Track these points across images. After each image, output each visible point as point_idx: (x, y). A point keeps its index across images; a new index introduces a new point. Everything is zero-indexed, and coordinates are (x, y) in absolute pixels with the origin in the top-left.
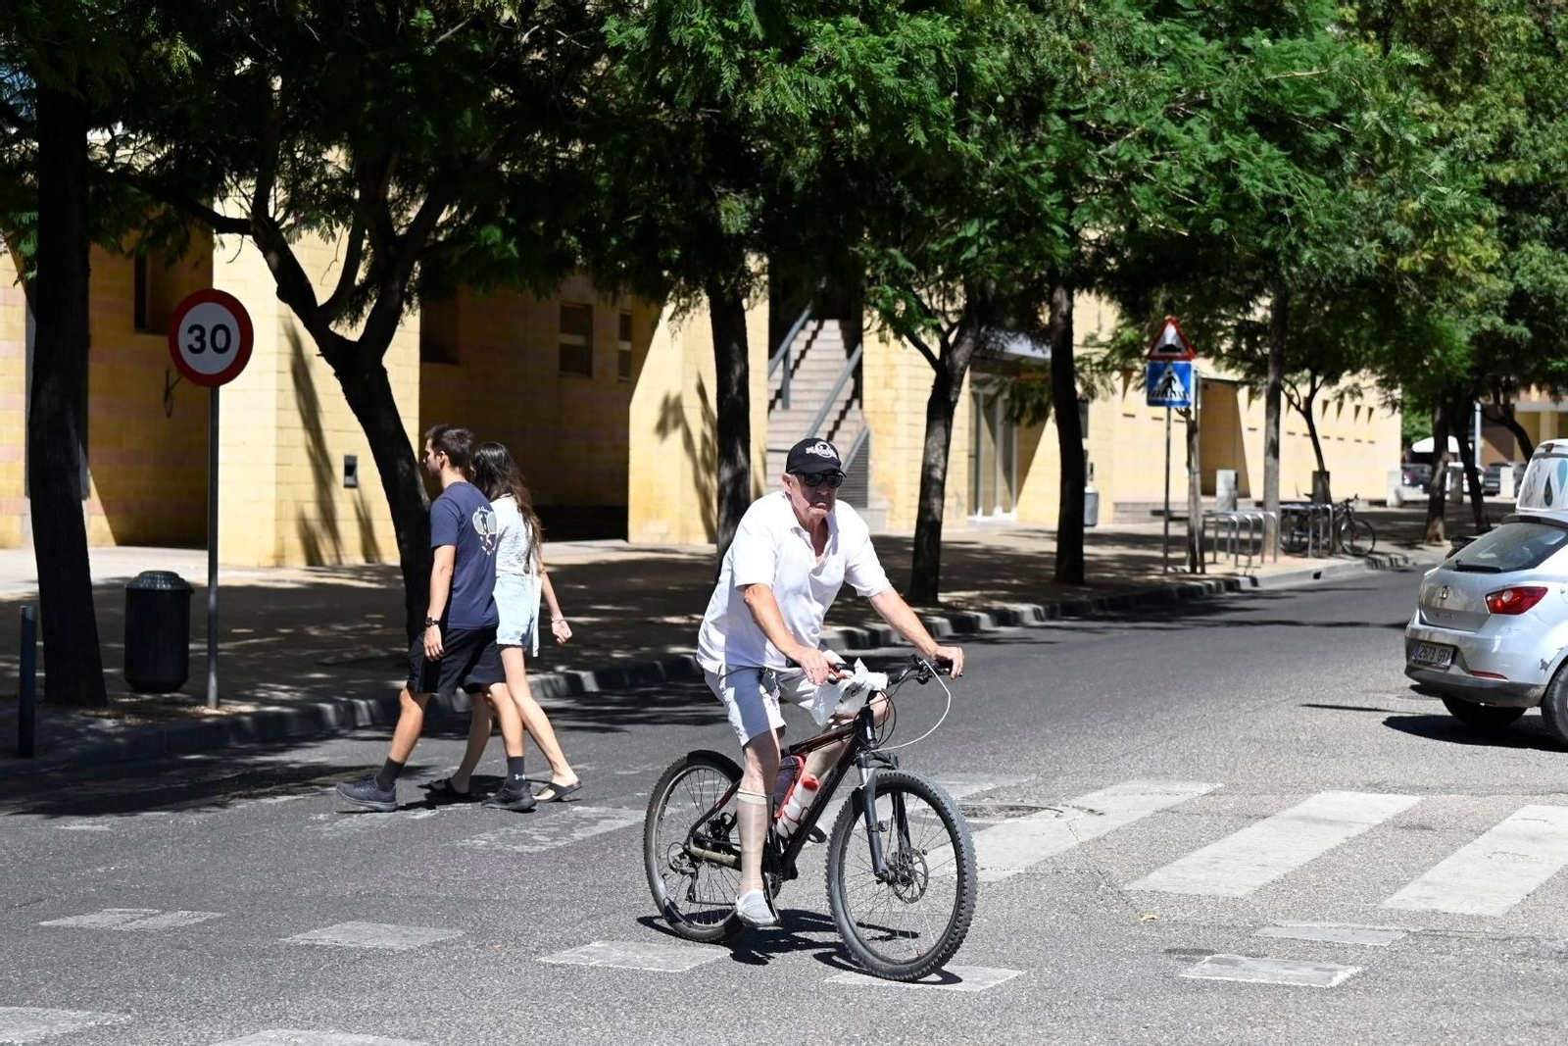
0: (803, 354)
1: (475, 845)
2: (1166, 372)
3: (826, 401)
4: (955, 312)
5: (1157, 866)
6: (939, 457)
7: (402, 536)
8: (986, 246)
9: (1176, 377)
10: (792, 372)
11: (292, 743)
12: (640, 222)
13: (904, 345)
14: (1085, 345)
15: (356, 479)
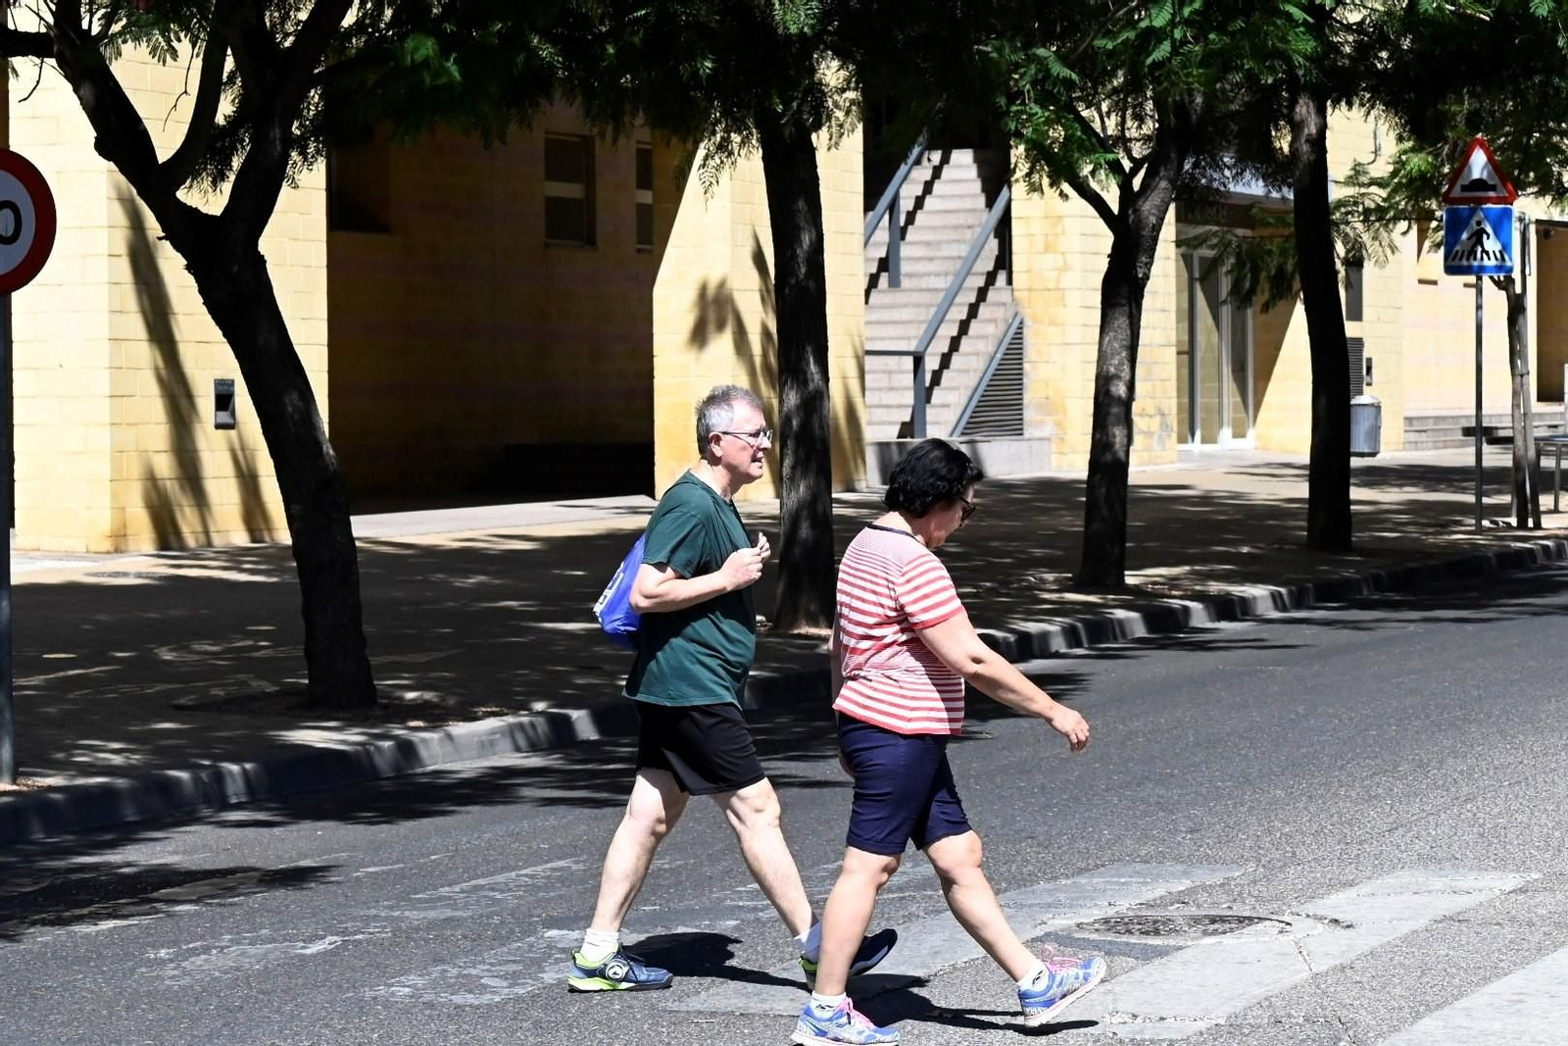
0: (919, 203)
1: (393, 994)
2: (1473, 222)
3: (956, 275)
4: (1146, 139)
5: (1429, 1009)
6: (1121, 364)
7: (296, 508)
8: (1184, 42)
9: (1489, 229)
10: (903, 231)
11: (127, 834)
12: (652, 19)
13: (1064, 196)
14: (1351, 181)
15: (233, 415)
